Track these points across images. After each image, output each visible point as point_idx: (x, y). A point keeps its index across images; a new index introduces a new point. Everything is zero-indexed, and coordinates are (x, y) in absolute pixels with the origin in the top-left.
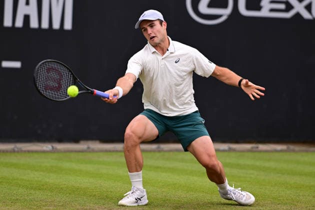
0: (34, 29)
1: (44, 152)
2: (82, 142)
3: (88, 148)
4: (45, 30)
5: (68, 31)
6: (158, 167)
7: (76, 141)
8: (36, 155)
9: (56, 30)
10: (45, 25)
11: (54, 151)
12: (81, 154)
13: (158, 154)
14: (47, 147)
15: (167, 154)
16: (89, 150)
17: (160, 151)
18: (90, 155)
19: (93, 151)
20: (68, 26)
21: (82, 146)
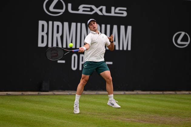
0: (117, 50)
1: (121, 94)
2: (135, 91)
3: (137, 93)
4: (121, 51)
5: (129, 51)
6: (163, 100)
7: (133, 90)
8: (118, 96)
9: (125, 51)
10: (121, 49)
11: (125, 94)
12: (134, 95)
13: (162, 95)
14: (122, 93)
15: (166, 95)
16: (137, 94)
17: (164, 94)
18: (137, 96)
19: (139, 94)
20: (129, 49)
21: (135, 92)
